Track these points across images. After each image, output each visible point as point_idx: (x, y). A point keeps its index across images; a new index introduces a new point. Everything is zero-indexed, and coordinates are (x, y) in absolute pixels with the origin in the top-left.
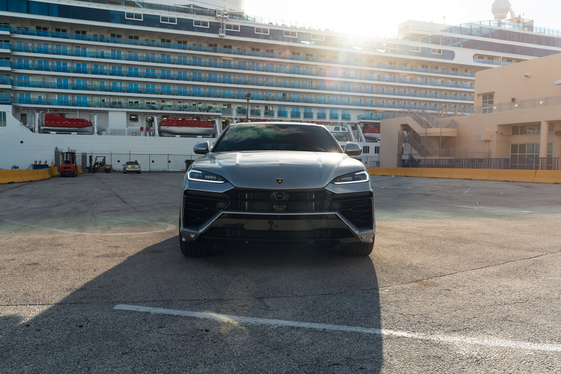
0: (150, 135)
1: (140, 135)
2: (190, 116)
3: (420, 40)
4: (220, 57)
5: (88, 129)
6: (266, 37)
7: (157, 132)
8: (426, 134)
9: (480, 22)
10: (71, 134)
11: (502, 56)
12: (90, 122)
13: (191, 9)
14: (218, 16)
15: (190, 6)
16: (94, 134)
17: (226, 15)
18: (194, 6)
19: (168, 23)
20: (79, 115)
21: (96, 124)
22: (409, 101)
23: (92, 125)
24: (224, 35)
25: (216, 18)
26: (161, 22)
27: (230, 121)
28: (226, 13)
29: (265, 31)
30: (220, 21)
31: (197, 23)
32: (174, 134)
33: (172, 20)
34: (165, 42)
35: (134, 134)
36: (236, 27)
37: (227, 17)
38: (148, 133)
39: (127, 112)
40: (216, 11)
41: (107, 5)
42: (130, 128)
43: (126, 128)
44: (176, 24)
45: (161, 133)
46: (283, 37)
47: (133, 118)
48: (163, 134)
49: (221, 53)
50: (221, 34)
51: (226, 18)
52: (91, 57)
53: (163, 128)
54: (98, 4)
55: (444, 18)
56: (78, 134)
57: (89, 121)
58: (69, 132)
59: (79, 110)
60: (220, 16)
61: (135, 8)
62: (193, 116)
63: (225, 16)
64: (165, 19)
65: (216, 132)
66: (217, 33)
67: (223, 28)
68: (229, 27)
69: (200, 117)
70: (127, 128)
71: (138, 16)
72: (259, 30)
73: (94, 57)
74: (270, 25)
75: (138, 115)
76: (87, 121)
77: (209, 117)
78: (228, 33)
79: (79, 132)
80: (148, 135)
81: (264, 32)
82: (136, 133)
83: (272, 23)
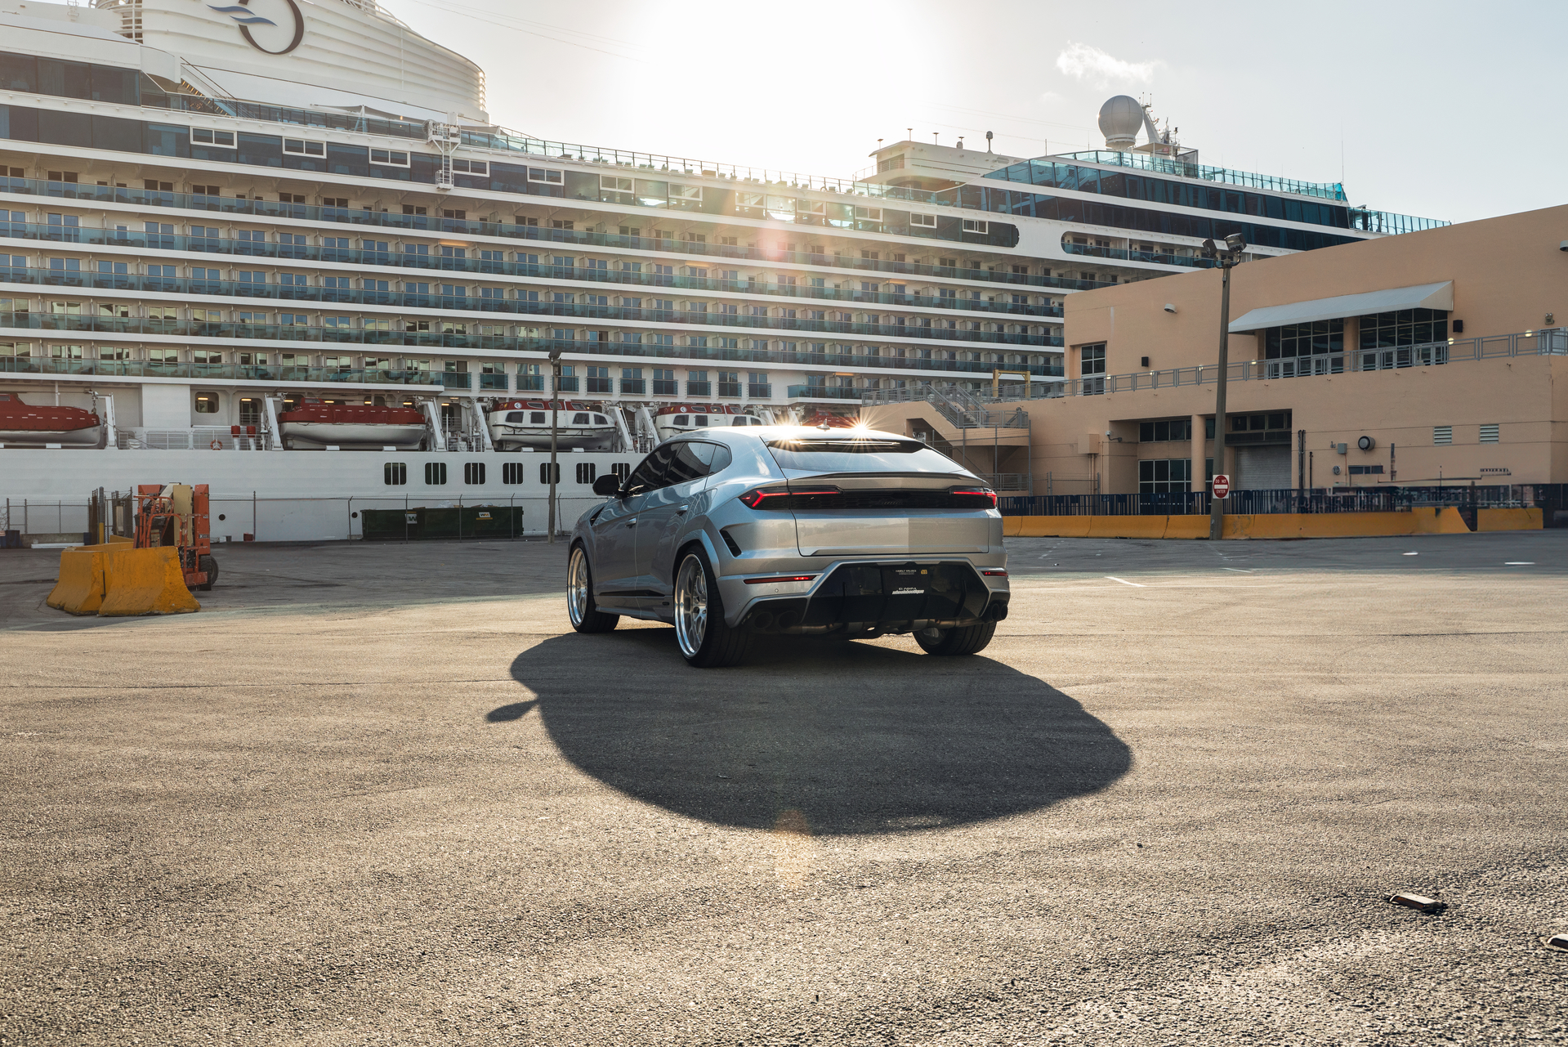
0: (259, 448)
1: (231, 447)
2: (359, 395)
3: (933, 198)
4: (437, 240)
5: (92, 433)
6: (554, 192)
7: (276, 438)
8: (964, 441)
9: (1075, 154)
10: (44, 447)
11: (1128, 237)
12: (95, 416)
13: (361, 119)
14: (434, 138)
15: (359, 108)
16: (107, 448)
17: (453, 135)
18: (368, 110)
19: (304, 154)
20: (60, 396)
21: (111, 422)
22: (914, 349)
23: (98, 424)
24: (450, 186)
25: (427, 144)
26: (285, 152)
27: (464, 404)
28: (454, 130)
29: (554, 176)
30: (440, 151)
31: (380, 155)
32: (321, 443)
33: (315, 147)
34: (290, 201)
35: (216, 445)
36: (479, 167)
37: (458, 140)
38: (251, 441)
39: (193, 387)
40: (427, 124)
41: (141, 108)
42: (199, 428)
43: (189, 430)
44: (324, 156)
45: (288, 441)
46: (600, 191)
47: (206, 401)
48: (290, 443)
49: (437, 229)
50: (442, 185)
51: (454, 144)
52: (92, 241)
53: (290, 427)
54: (118, 106)
55: (989, 136)
56: (63, 447)
57: (90, 413)
58: (39, 443)
59: (59, 381)
60: (440, 138)
61: (215, 118)
62: (367, 394)
63: (452, 140)
64: (294, 145)
65: (433, 434)
66: (430, 180)
67: (447, 169)
68: (460, 165)
69: (385, 397)
70: (194, 429)
71: (225, 137)
72: (537, 173)
73: (101, 242)
74: (566, 161)
75: (219, 394)
76: (87, 411)
77: (409, 395)
78: (459, 181)
79: (68, 443)
80: (253, 447)
81: (550, 178)
82: (219, 442)
83: (570, 156)
